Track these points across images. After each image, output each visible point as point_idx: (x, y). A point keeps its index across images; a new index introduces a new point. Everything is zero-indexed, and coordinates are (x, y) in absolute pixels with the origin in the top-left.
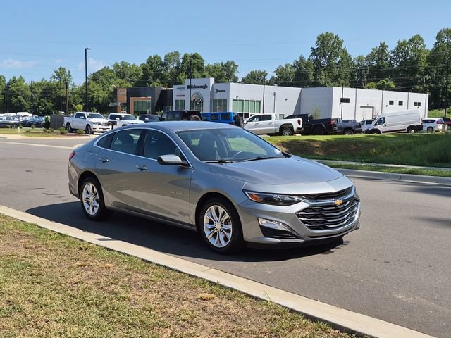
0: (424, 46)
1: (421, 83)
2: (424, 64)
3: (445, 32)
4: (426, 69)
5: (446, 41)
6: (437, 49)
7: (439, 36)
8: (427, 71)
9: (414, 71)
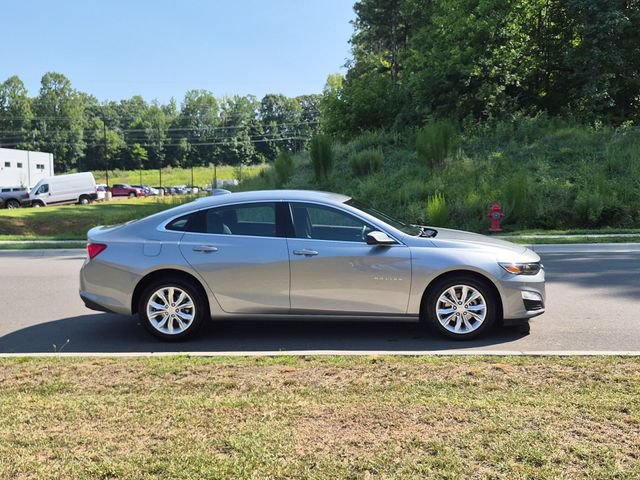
0: (26, 92)
1: (29, 140)
2: (29, 116)
3: (51, 76)
4: (33, 122)
5: (53, 88)
6: (44, 97)
7: (44, 81)
8: (35, 124)
9: (18, 124)
